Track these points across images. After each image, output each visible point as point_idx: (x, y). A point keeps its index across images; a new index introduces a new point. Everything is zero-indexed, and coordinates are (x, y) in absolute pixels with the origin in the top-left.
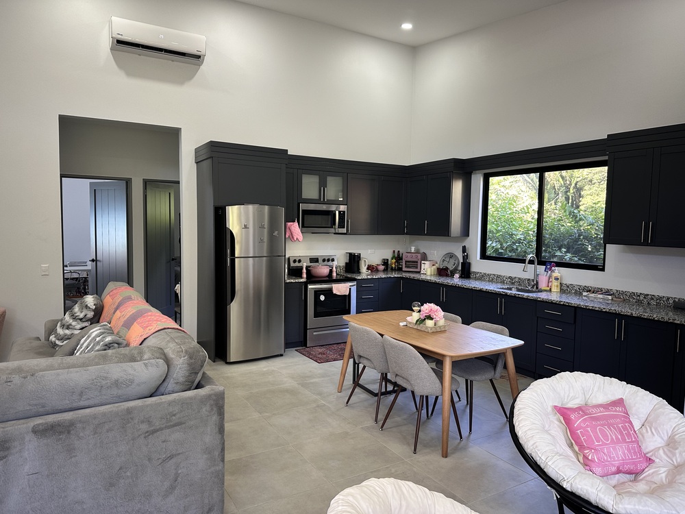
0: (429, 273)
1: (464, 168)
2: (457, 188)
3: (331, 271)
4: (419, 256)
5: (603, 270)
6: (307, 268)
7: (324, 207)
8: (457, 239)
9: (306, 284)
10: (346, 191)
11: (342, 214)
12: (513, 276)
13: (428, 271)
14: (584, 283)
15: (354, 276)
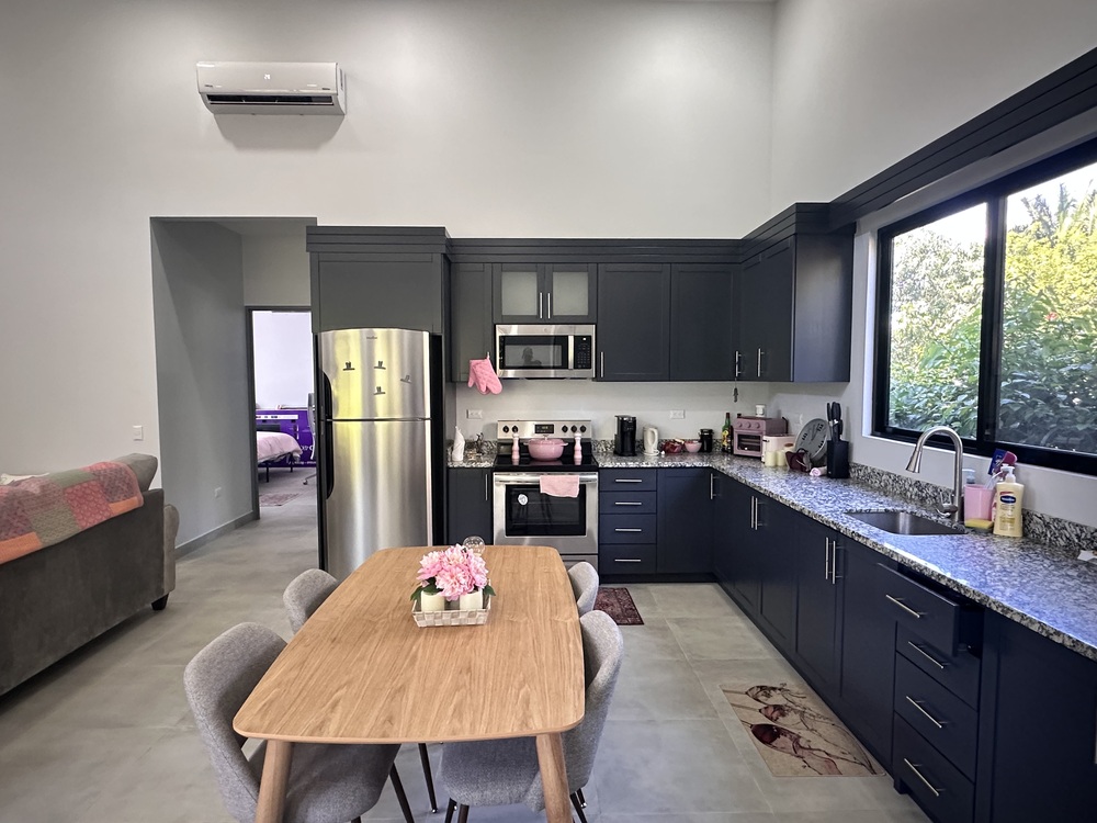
1: (829, 222)
4: (766, 425)
9: (490, 471)
10: (595, 298)
11: (579, 342)
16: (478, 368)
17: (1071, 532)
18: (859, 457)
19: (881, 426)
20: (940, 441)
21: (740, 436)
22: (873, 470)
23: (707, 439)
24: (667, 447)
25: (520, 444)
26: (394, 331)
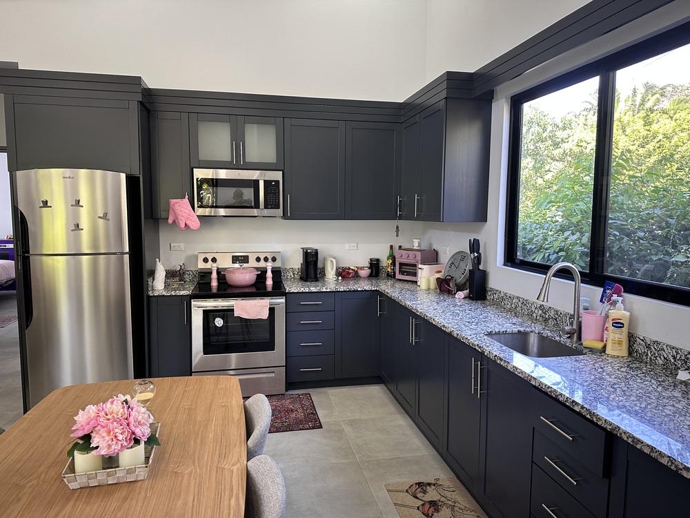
1: (473, 90)
4: (421, 255)
9: (189, 298)
10: (281, 145)
16: (177, 207)
17: (668, 353)
18: (494, 283)
19: (511, 259)
20: (565, 273)
21: (401, 264)
22: (505, 294)
23: (375, 266)
24: (343, 273)
25: (218, 272)
26: (98, 173)
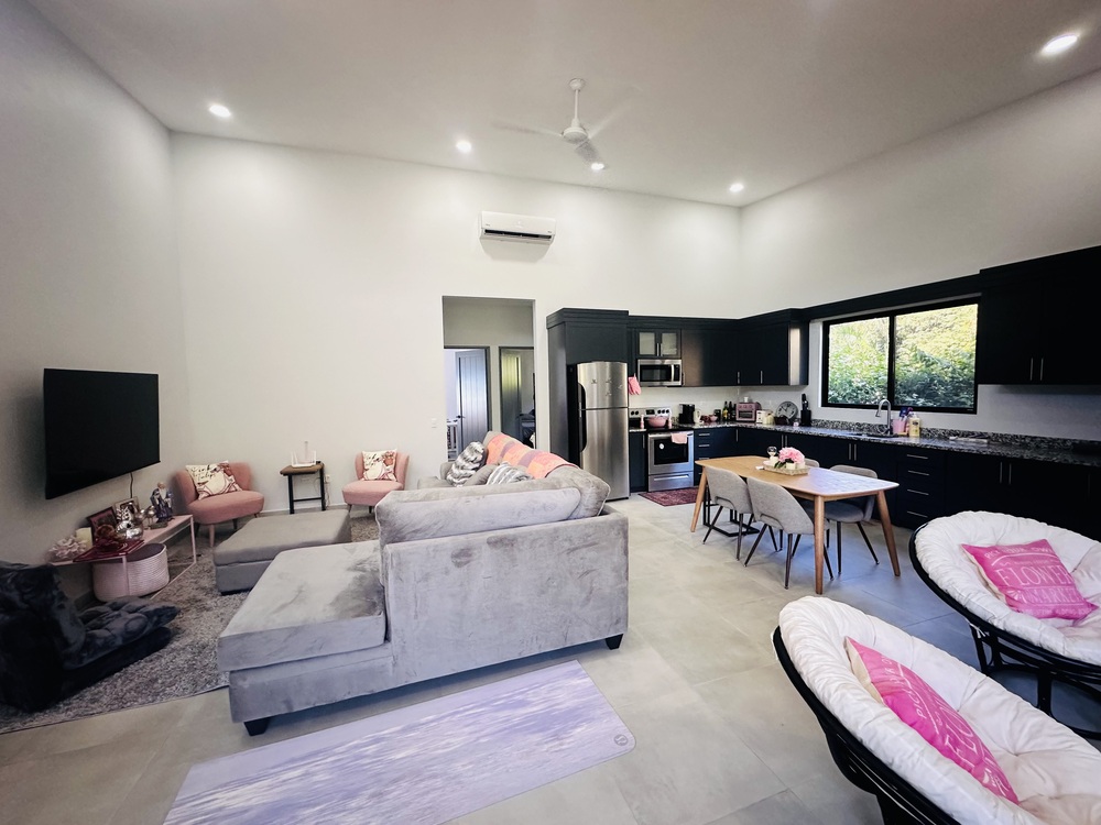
0: (765, 422)
1: (801, 318)
2: (795, 336)
3: (667, 421)
4: (754, 406)
5: (974, 411)
6: (645, 419)
7: (658, 362)
8: (795, 388)
9: (646, 434)
10: (679, 345)
11: (677, 367)
12: (861, 422)
13: (764, 420)
14: (949, 427)
15: (690, 426)
16: (632, 382)
19: (825, 403)
21: (740, 412)
23: (718, 413)
24: (704, 419)
